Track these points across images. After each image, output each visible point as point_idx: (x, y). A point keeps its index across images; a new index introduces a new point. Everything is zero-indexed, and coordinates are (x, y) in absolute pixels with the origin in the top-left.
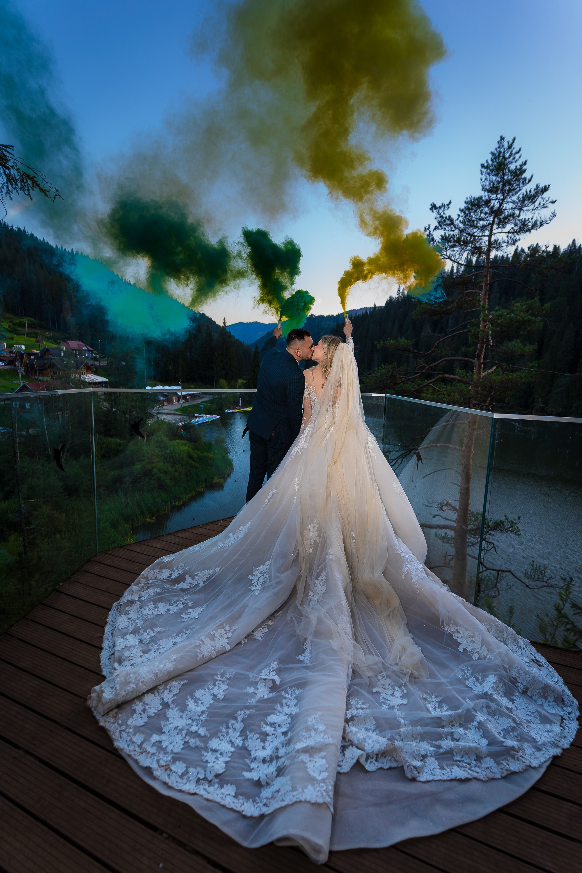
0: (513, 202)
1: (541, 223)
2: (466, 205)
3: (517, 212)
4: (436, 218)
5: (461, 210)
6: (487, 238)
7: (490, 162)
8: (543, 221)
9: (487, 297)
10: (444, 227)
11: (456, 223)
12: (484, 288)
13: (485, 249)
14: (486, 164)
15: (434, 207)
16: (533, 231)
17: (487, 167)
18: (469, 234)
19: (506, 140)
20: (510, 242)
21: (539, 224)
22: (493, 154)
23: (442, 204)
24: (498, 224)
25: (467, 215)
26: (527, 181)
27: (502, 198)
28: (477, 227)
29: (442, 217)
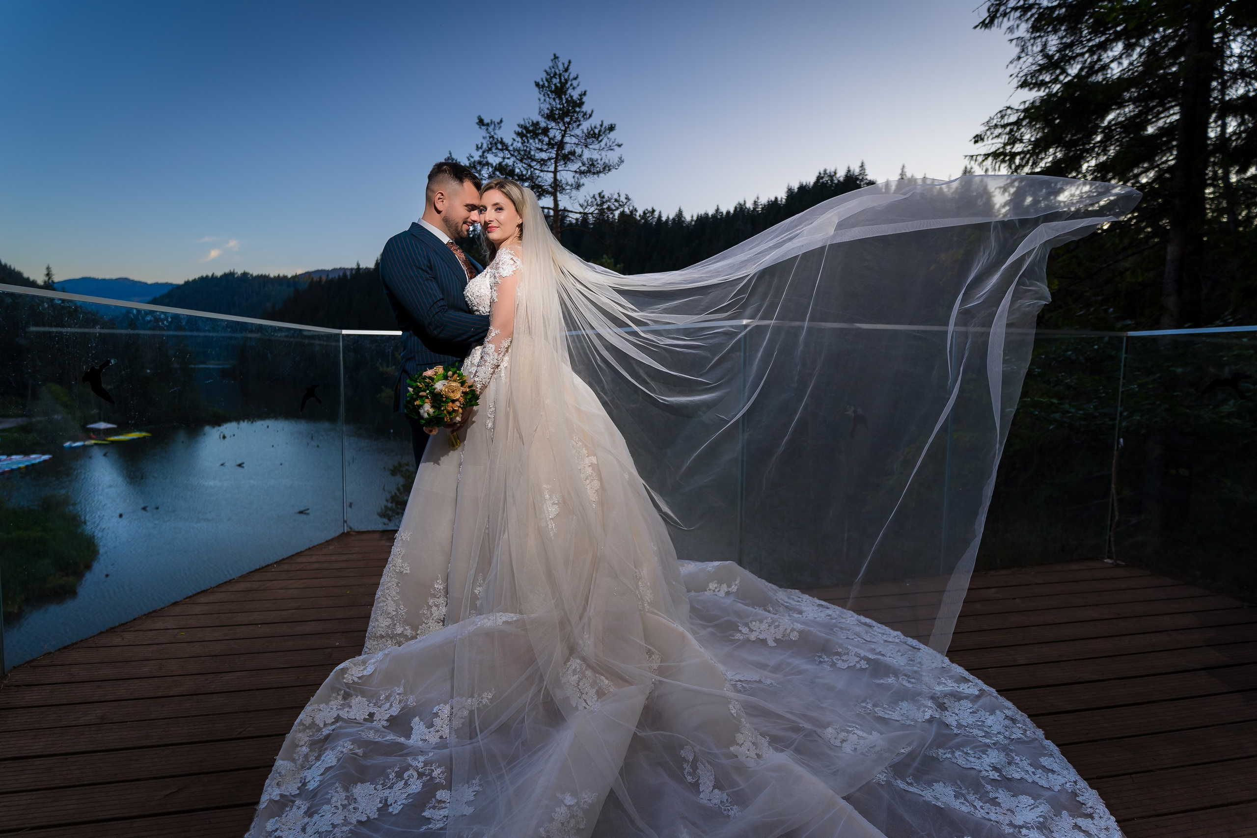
0: (577, 136)
2: (520, 129)
4: (485, 138)
5: (518, 134)
6: (552, 175)
7: (545, 82)
8: (610, 165)
10: (497, 151)
11: (511, 148)
13: (551, 189)
14: (541, 83)
15: (481, 122)
16: (601, 175)
17: (543, 87)
18: (527, 166)
19: (561, 60)
21: (607, 169)
22: (548, 73)
23: (492, 121)
25: (525, 142)
26: (588, 115)
27: (563, 129)
28: (535, 160)
29: (492, 137)
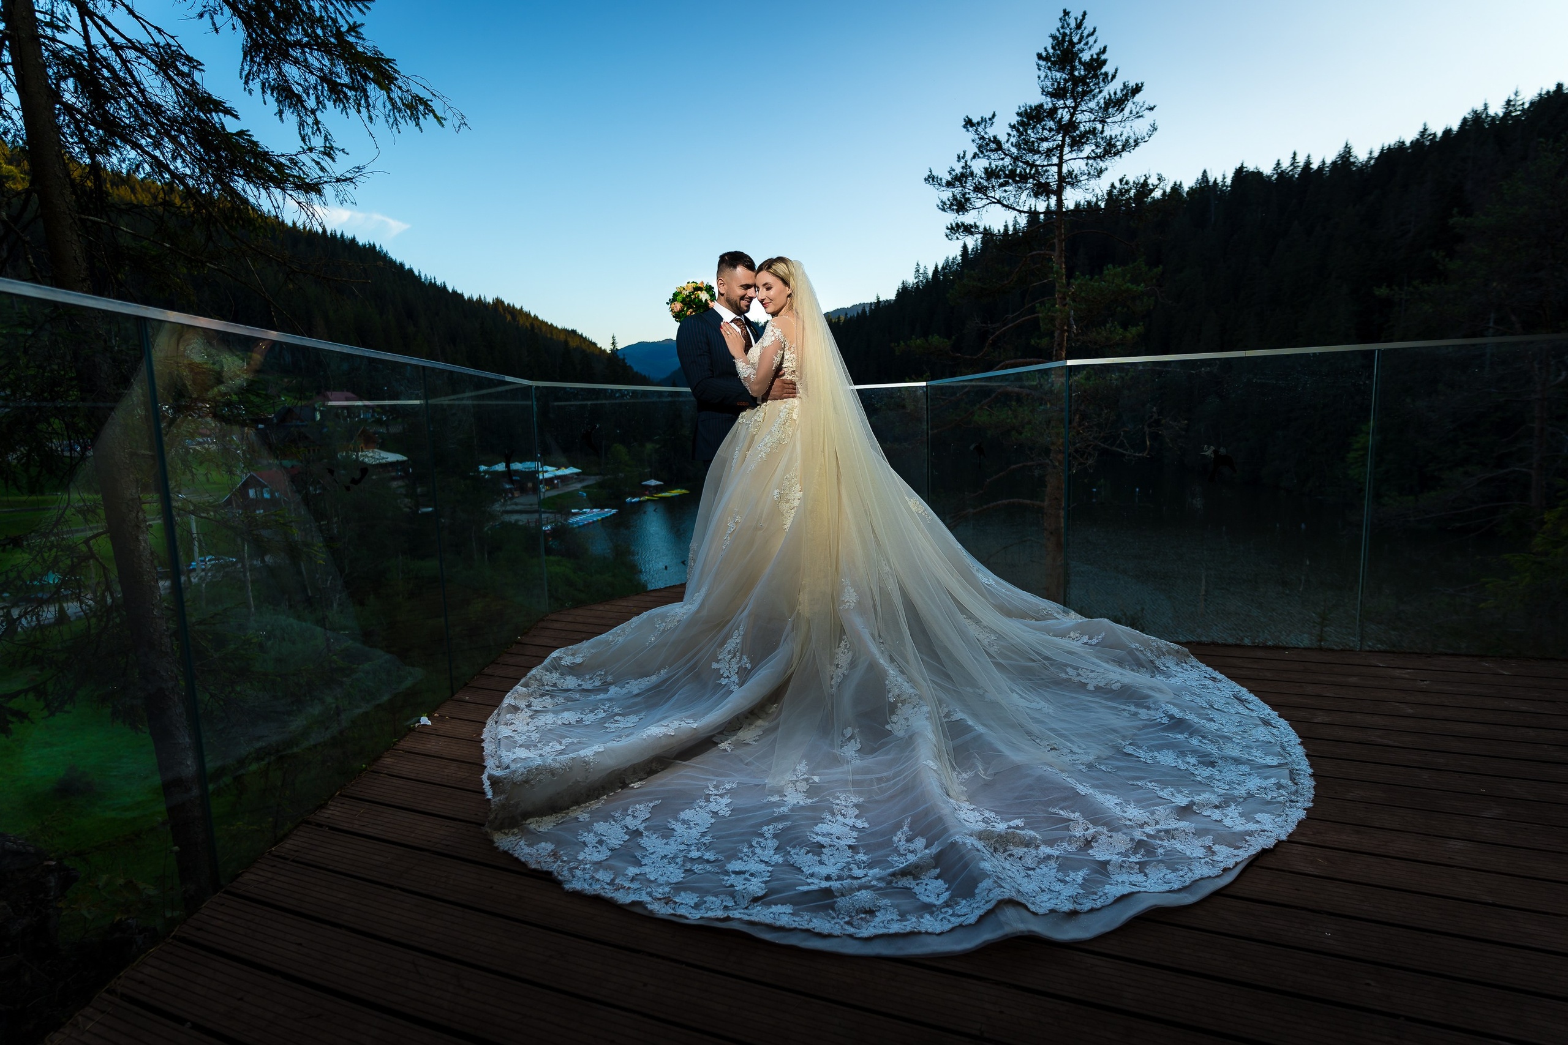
0: (1091, 111)
1: (1135, 141)
2: (1019, 118)
3: (1099, 126)
4: (973, 141)
5: (1013, 127)
6: (1055, 169)
7: (1051, 51)
8: (1138, 139)
9: (1063, 260)
10: (988, 153)
11: (1006, 146)
12: (1057, 246)
13: (1054, 186)
14: (1044, 54)
15: (969, 123)
16: (1124, 154)
17: (1047, 59)
18: (1027, 163)
19: (1073, 15)
20: (1092, 173)
21: (1133, 144)
22: (1054, 37)
23: (982, 118)
24: (1071, 146)
25: (1022, 134)
26: (1110, 78)
27: (1073, 104)
28: (1038, 152)
29: (983, 138)
